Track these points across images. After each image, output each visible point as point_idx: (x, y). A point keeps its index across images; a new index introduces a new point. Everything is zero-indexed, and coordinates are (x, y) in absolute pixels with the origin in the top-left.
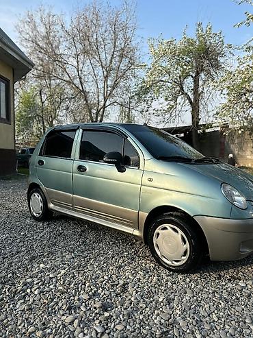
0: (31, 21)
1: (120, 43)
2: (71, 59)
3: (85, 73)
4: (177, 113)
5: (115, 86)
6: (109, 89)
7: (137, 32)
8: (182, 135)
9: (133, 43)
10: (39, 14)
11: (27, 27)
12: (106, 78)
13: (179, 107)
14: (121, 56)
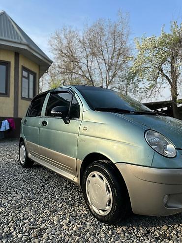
0: (58, 37)
1: (118, 46)
2: (83, 59)
3: (93, 68)
4: (157, 89)
5: (114, 76)
6: (110, 78)
7: (130, 37)
8: (165, 109)
9: (128, 45)
10: (63, 32)
11: (56, 41)
12: (108, 71)
13: (158, 85)
14: (119, 55)
